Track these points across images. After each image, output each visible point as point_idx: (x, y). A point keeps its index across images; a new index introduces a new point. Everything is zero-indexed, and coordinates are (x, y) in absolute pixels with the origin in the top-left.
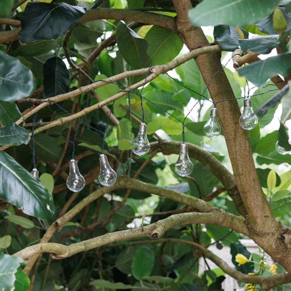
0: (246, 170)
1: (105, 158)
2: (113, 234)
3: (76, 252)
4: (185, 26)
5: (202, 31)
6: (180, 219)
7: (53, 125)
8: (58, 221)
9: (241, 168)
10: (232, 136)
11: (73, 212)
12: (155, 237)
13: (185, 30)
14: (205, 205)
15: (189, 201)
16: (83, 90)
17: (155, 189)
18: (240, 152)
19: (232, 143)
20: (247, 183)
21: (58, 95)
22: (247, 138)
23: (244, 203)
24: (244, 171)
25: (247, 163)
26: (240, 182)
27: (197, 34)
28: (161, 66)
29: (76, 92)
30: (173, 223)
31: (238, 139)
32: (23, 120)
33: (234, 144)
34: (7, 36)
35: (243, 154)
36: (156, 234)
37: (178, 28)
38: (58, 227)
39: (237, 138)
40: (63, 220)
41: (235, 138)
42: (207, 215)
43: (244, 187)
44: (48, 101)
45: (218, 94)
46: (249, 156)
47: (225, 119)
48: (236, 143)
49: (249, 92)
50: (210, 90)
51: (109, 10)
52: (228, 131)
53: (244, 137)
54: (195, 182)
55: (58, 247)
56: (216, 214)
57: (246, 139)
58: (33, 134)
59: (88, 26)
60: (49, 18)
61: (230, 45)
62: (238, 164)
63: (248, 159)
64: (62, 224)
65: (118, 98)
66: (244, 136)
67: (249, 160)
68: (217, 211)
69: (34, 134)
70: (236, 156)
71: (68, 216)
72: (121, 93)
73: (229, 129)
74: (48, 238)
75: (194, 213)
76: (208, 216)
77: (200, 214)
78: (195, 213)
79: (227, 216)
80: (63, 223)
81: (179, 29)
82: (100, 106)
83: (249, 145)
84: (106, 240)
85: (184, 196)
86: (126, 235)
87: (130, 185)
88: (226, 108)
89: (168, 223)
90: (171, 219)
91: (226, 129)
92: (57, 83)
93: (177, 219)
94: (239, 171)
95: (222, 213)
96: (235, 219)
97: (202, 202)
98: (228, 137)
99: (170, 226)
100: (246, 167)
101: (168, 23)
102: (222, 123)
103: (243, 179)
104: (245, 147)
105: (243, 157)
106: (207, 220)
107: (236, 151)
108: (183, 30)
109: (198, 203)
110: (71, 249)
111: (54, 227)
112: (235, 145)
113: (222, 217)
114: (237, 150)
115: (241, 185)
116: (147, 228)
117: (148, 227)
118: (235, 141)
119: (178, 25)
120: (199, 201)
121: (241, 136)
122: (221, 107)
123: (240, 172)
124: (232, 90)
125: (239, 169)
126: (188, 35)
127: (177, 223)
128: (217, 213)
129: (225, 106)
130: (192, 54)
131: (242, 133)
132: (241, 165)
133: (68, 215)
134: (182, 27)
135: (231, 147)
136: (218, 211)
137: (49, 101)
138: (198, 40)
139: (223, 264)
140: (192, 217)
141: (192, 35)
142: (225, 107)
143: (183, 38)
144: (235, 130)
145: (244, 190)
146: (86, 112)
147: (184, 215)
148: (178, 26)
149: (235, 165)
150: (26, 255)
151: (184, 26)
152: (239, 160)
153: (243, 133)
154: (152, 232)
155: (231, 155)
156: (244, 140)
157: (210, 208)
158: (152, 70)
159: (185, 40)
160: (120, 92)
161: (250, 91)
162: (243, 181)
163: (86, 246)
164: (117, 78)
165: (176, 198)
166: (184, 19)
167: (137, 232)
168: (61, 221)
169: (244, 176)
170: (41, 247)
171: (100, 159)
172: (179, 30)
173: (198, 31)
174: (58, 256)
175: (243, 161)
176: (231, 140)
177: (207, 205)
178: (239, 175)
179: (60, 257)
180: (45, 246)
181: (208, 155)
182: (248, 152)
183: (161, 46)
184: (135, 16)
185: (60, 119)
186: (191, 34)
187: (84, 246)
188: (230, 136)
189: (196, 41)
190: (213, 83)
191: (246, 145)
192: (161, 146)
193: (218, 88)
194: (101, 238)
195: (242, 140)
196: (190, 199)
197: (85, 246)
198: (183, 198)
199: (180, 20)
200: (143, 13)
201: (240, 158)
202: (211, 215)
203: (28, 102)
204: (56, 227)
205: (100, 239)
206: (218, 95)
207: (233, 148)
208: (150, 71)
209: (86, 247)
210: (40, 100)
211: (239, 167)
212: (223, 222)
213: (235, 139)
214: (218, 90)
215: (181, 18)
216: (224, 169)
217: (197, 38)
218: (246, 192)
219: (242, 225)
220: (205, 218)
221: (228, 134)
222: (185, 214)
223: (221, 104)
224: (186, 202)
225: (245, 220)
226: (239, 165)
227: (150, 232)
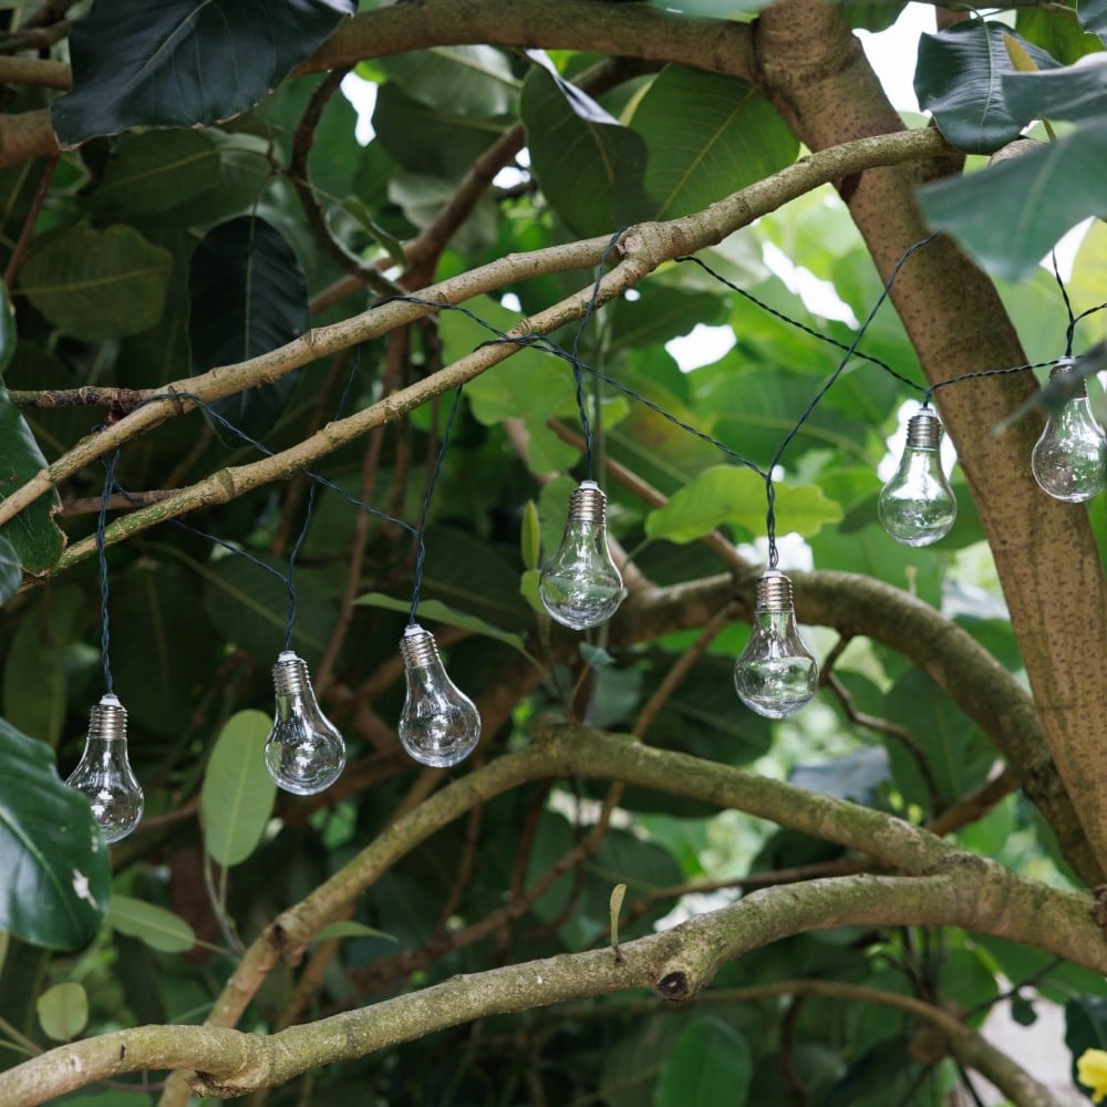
0: (1088, 686)
1: (427, 641)
2: (480, 981)
3: (304, 1063)
4: (797, 59)
5: (876, 81)
6: (794, 908)
7: (190, 500)
8: (285, 919)
9: (1065, 677)
10: (1019, 536)
11: (347, 879)
12: (674, 990)
13: (796, 74)
14: (915, 844)
15: (846, 826)
16: (319, 343)
17: (699, 777)
18: (1058, 605)
19: (1022, 568)
20: (1096, 742)
21: (214, 369)
22: (1086, 543)
23: (1087, 831)
24: (1080, 692)
25: (1093, 655)
26: (1062, 740)
27: (849, 92)
28: (668, 226)
29: (290, 355)
30: (759, 926)
31: (1048, 548)
32: (51, 480)
33: (1028, 571)
34: (31, 131)
35: (1070, 616)
36: (678, 977)
37: (767, 67)
38: (287, 947)
39: (1041, 545)
40: (306, 915)
41: (1033, 544)
42: (921, 888)
43: (1082, 763)
44: (168, 396)
45: (950, 352)
46: (1097, 623)
47: (987, 461)
48: (1040, 567)
49: (1071, 329)
50: (915, 334)
51: (467, 6)
52: (1000, 512)
53: (1076, 538)
54: (907, 744)
55: (210, 1043)
56: (964, 882)
57: (1085, 549)
58: (100, 543)
59: (426, 98)
60: (190, 37)
61: (984, 126)
62: (1049, 658)
63: (1097, 637)
64: (302, 933)
65: (475, 375)
66: (1071, 535)
67: (1097, 641)
68: (968, 867)
69: (105, 545)
70: (1042, 623)
71: (329, 899)
72: (490, 351)
73: (1007, 506)
74: (243, 994)
75: (860, 879)
76: (928, 890)
77: (891, 886)
78: (866, 879)
79: (1015, 889)
80: (307, 930)
81: (770, 72)
82: (394, 412)
83: (1100, 575)
84: (446, 1007)
85: (824, 807)
86: (540, 981)
87: (591, 759)
88: (987, 411)
89: (732, 927)
90: (749, 906)
91: (990, 504)
92: (251, 327)
93: (777, 908)
94: (1056, 689)
95: (989, 878)
96: (1048, 903)
97: (904, 829)
98: (1004, 543)
99: (743, 937)
100: (1088, 672)
101: (723, 51)
102: (975, 480)
103: (1075, 726)
104: (1082, 583)
105: (1070, 628)
106: (920, 907)
107: (1040, 603)
108: (788, 78)
109: (886, 835)
110: (282, 1051)
111: (269, 946)
112: (1035, 575)
113: (989, 895)
114: (1044, 597)
115: (1067, 754)
116: (639, 949)
117: (645, 946)
118: (1032, 558)
119: (768, 56)
120: (887, 826)
121: (1059, 535)
122: (967, 409)
123: (1062, 693)
124: (1012, 333)
125: (1056, 683)
126: (810, 95)
127: (780, 922)
128: (967, 877)
129: (982, 405)
130: (809, 169)
131: (1065, 522)
132: (1064, 665)
133: (329, 892)
134: (785, 65)
135: (1017, 583)
136: (974, 867)
137: (175, 397)
138: (857, 118)
139: (1031, 1091)
140: (851, 895)
141: (828, 97)
142: (984, 409)
143: (792, 114)
144: (1032, 509)
145: (1081, 772)
146: (336, 440)
147: (814, 889)
148: (766, 61)
149: (1037, 664)
150: (40, 1083)
151: (790, 58)
152: (1055, 643)
153: (1070, 523)
154: (660, 968)
155: (1021, 621)
156: (1076, 554)
157: (937, 854)
158: (623, 243)
159: (798, 119)
160: (483, 345)
161: (1076, 326)
162: (1075, 733)
163: (355, 1034)
164: (469, 283)
165: (788, 815)
166: (788, 28)
167: (592, 967)
168: (297, 921)
169: (1081, 712)
170: (123, 1049)
171: (404, 648)
172: (769, 75)
173: (857, 80)
174: (219, 1085)
175: (1075, 648)
176: (1016, 556)
177: (923, 843)
178: (1057, 709)
179: (229, 1089)
180: (141, 1042)
181: (936, 627)
182: (1094, 606)
183: (703, 152)
184: (581, 26)
185: (223, 472)
186: (825, 91)
187: (345, 1037)
188: (1013, 537)
189: (846, 122)
190: (929, 304)
191: (1082, 576)
192: (741, 592)
193: (951, 324)
194: (426, 1000)
195: (1066, 553)
196: (847, 817)
197: (349, 1035)
198: (819, 812)
199: (772, 33)
200: (613, 12)
201: (1060, 631)
202: (938, 885)
203: (81, 403)
204: (276, 947)
205: (420, 1003)
206: (949, 357)
207: (1026, 591)
208: (617, 250)
209: (353, 1042)
210: (138, 395)
211: (1056, 674)
212: (997, 917)
213: (1032, 547)
214: (949, 336)
215: (774, 21)
216: (1005, 685)
217: (851, 107)
218: (1094, 782)
219: (1081, 927)
220: (913, 901)
221: (1001, 529)
222: (817, 886)
223: (964, 398)
224: (832, 833)
225: (1096, 906)
226: (1056, 663)
227: (652, 967)
